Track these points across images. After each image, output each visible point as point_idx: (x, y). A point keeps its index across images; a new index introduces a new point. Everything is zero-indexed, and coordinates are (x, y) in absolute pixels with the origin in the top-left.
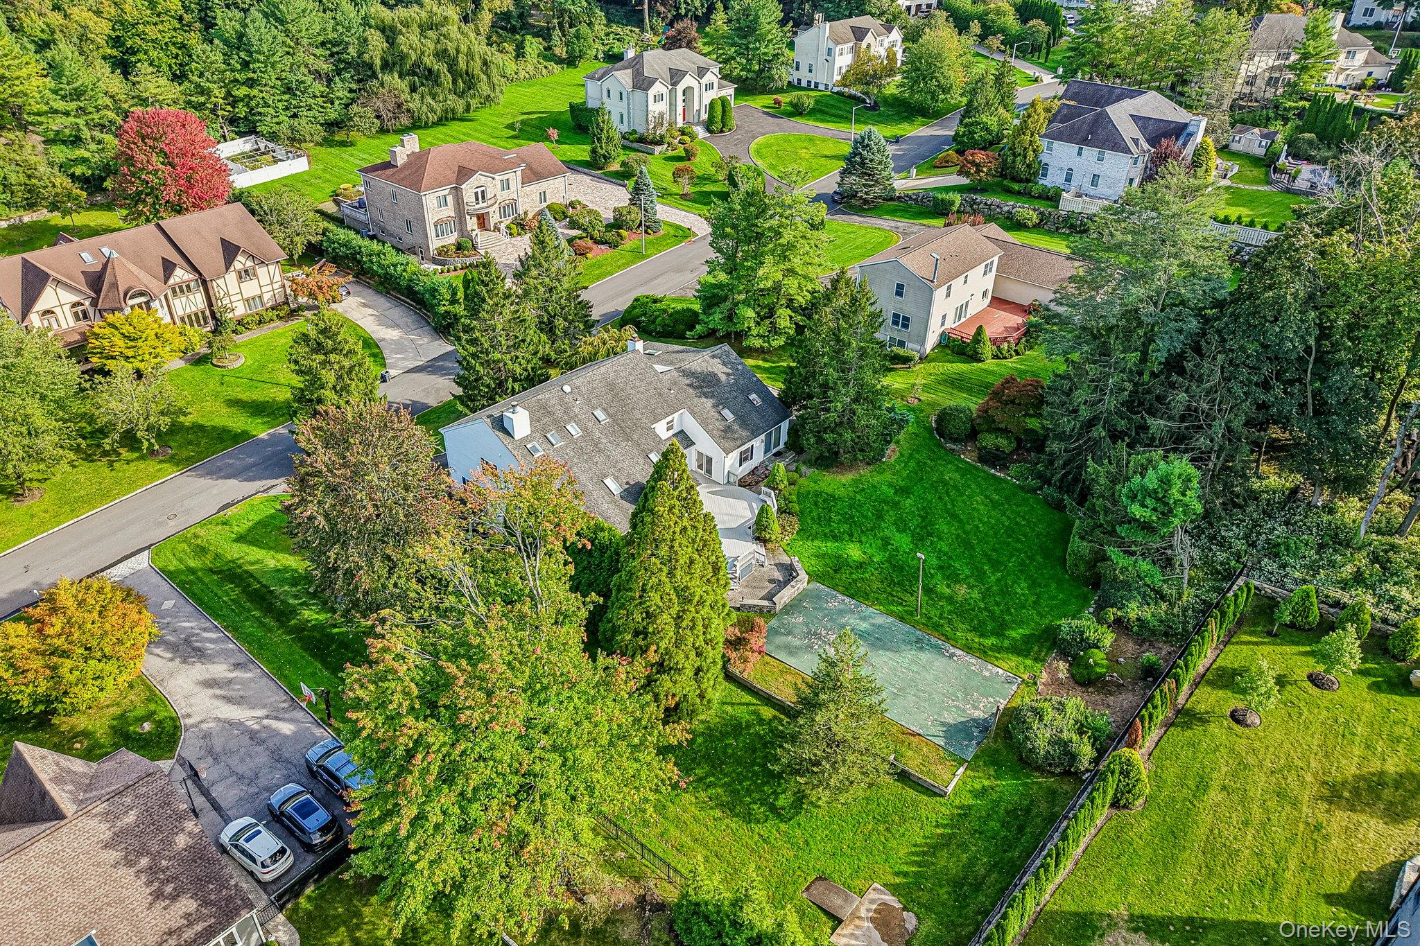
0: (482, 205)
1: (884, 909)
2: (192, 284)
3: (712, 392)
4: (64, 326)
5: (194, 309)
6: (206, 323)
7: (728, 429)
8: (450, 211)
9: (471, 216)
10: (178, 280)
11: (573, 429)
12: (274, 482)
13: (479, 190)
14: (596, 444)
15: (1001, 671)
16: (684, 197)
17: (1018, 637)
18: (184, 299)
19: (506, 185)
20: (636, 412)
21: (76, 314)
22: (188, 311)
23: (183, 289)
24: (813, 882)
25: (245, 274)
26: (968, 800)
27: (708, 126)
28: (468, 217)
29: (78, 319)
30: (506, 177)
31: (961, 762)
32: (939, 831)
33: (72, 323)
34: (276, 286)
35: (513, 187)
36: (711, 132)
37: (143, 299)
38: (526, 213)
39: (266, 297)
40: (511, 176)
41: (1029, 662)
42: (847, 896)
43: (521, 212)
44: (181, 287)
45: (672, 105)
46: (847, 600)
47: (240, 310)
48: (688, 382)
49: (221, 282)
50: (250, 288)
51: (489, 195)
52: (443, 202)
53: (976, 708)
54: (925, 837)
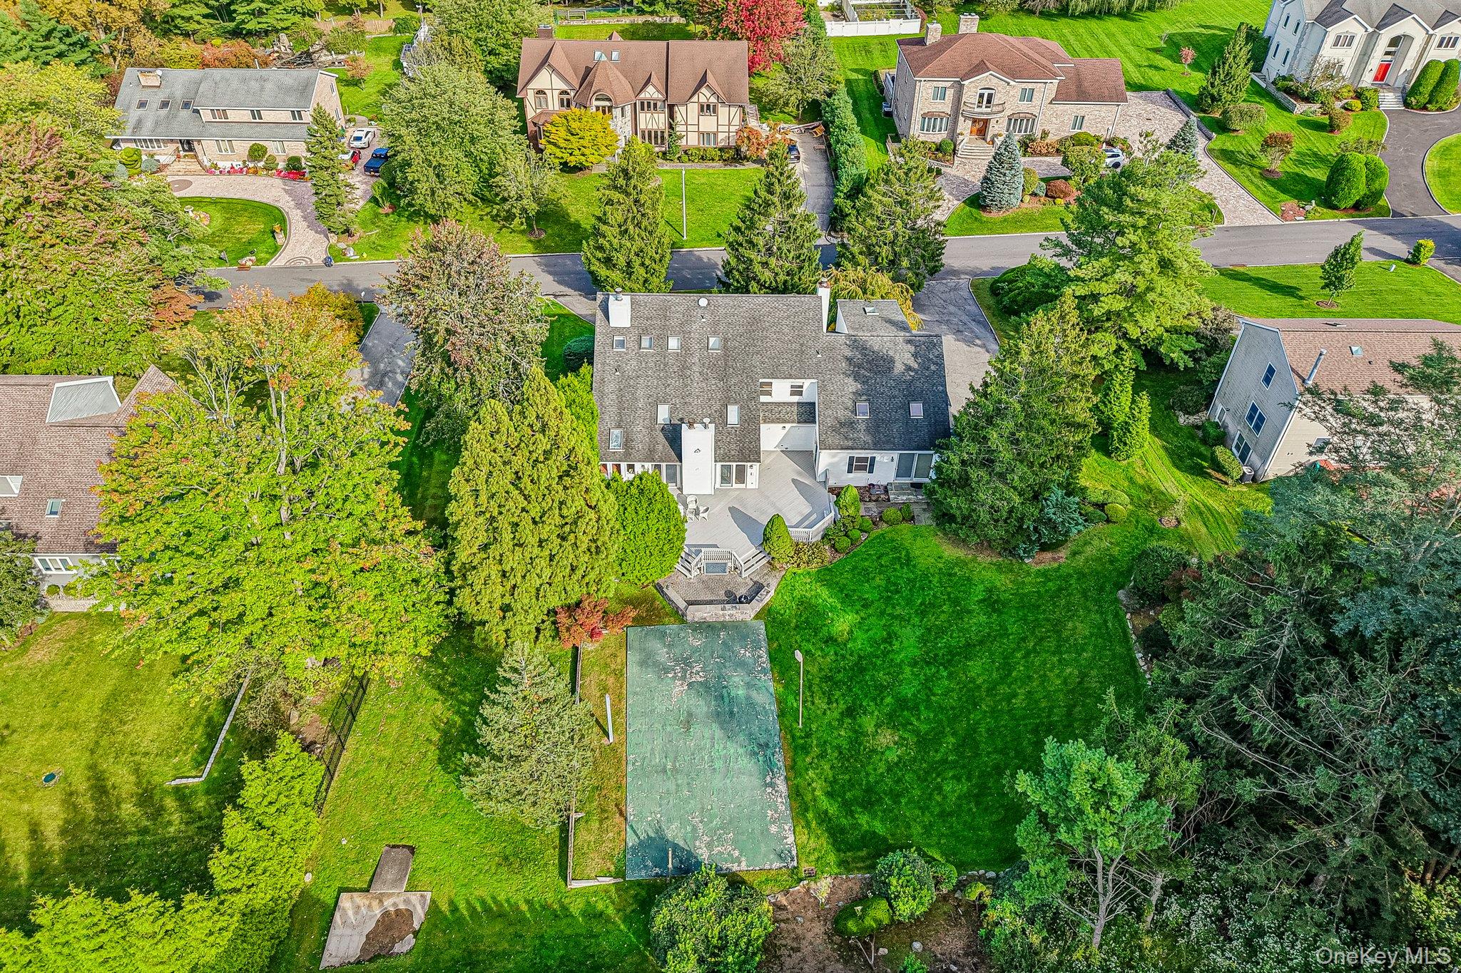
0: (984, 109)
1: (404, 916)
2: (659, 104)
3: (869, 379)
4: (551, 108)
5: (655, 127)
6: (662, 143)
7: (851, 424)
8: (946, 107)
9: (966, 118)
10: (648, 96)
11: (673, 343)
12: (569, 291)
13: (986, 92)
14: (684, 368)
15: (791, 839)
16: (1267, 175)
17: (865, 827)
18: (649, 115)
19: (1028, 96)
20: (757, 358)
21: (562, 100)
22: (650, 127)
23: (648, 106)
24: (404, 846)
25: (706, 109)
26: (576, 908)
27: (1407, 98)
28: (961, 119)
29: (562, 105)
30: (1031, 86)
31: (620, 873)
32: (524, 907)
33: (557, 108)
34: (733, 129)
35: (1036, 100)
36: (1407, 104)
37: (607, 104)
38: (1045, 134)
39: (721, 136)
40: (1038, 87)
41: (832, 858)
42: (401, 880)
43: (1038, 134)
44: (649, 104)
45: (1365, 55)
46: (765, 657)
47: (692, 140)
48: (849, 354)
49: (683, 109)
50: (708, 123)
51: (995, 101)
52: (940, 94)
53: (709, 846)
54: (508, 901)
